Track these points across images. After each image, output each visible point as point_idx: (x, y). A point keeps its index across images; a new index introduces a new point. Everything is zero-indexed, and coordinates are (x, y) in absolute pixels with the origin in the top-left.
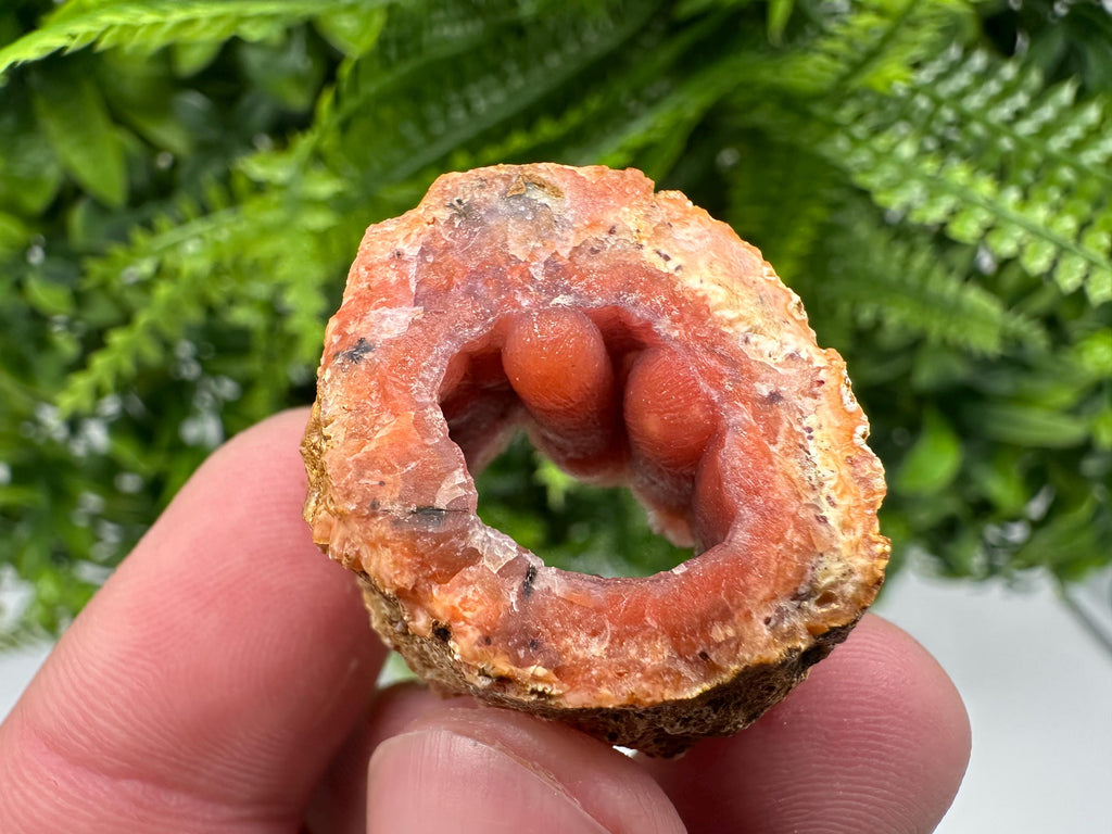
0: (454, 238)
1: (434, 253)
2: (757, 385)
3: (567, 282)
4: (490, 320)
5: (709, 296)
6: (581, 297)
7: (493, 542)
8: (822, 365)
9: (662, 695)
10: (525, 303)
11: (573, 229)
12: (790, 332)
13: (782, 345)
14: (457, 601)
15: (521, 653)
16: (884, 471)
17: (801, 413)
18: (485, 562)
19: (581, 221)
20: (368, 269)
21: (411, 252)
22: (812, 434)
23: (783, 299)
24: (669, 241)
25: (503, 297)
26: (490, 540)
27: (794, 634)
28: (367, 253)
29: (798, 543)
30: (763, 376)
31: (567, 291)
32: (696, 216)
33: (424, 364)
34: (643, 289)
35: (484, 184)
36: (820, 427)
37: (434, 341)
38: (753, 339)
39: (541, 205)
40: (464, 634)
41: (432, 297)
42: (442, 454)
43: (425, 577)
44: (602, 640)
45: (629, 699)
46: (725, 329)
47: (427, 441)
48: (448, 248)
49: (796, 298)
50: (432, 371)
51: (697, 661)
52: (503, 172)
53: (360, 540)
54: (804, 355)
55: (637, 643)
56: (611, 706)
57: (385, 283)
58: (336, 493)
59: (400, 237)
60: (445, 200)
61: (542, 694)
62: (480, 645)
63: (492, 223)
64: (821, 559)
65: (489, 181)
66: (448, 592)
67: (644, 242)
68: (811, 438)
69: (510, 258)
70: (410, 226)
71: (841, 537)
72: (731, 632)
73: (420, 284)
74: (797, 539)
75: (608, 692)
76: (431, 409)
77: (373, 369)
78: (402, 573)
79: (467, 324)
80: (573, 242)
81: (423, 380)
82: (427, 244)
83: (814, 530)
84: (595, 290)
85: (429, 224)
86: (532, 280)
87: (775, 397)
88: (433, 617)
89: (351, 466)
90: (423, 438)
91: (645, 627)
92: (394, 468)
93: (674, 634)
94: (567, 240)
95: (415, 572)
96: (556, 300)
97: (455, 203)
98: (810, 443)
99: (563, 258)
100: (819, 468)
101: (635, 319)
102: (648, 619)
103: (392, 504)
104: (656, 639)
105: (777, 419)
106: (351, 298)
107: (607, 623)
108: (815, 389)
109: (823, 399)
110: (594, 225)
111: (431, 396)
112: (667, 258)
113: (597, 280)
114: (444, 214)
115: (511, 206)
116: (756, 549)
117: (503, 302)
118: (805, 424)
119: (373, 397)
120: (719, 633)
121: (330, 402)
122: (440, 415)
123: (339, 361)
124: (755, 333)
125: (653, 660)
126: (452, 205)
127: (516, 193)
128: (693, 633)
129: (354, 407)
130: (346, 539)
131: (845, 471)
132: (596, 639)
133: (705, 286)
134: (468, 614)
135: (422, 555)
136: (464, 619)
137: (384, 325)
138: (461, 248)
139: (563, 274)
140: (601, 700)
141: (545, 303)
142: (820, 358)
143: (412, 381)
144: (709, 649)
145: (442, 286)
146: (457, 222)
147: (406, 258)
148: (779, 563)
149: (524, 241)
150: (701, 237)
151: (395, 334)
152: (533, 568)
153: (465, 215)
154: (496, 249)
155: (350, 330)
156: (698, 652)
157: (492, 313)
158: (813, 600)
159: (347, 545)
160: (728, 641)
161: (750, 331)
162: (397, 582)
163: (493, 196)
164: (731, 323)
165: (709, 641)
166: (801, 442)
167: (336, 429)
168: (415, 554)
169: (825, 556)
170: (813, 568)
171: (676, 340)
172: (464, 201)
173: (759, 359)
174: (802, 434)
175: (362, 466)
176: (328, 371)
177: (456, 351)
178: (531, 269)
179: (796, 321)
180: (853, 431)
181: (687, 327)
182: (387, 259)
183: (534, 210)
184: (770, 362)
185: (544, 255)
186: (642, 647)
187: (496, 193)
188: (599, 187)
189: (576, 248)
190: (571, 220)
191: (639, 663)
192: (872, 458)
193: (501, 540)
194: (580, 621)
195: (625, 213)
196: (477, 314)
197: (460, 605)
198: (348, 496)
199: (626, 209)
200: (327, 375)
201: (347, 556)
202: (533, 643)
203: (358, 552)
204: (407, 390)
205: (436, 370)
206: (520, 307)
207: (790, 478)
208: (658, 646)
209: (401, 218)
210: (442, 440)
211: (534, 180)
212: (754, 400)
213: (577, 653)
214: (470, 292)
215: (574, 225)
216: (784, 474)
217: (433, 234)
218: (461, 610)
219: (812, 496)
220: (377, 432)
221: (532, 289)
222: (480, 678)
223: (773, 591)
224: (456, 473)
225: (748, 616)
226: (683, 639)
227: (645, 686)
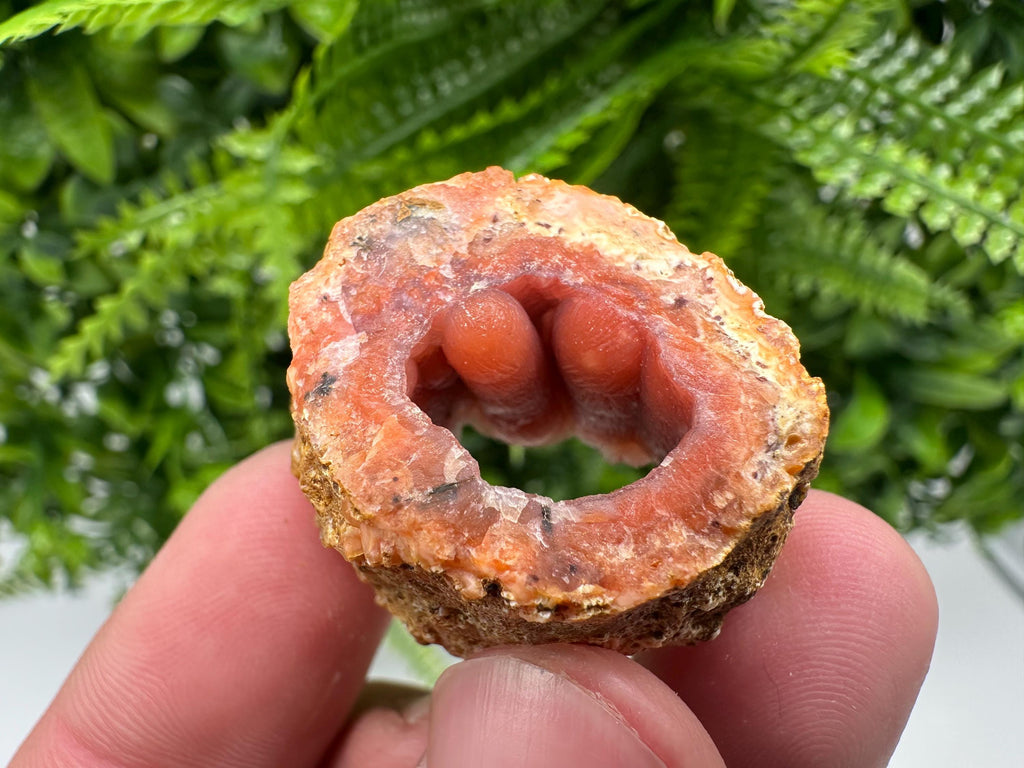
0: (367, 269)
1: (356, 286)
2: (662, 298)
3: (475, 272)
4: (426, 322)
5: (595, 243)
6: (492, 279)
7: (504, 498)
8: (705, 266)
9: (696, 569)
10: (449, 299)
11: (462, 229)
12: (668, 250)
13: (668, 262)
14: (497, 555)
15: (566, 579)
16: (790, 329)
17: (705, 307)
18: (503, 516)
19: (468, 221)
20: (303, 319)
21: (334, 292)
22: (722, 320)
23: (651, 228)
24: (544, 213)
25: (428, 300)
26: (501, 497)
27: (779, 480)
28: (298, 306)
29: (754, 404)
30: (664, 289)
31: (479, 278)
32: (557, 188)
33: (385, 375)
34: (540, 256)
35: (375, 219)
36: (725, 313)
37: (386, 355)
38: (643, 264)
39: (428, 219)
40: (513, 581)
41: (368, 320)
42: (435, 439)
43: (463, 544)
44: (627, 544)
45: (671, 583)
46: (618, 265)
47: (418, 433)
48: (365, 278)
49: (661, 224)
50: (394, 379)
51: (712, 531)
52: (387, 204)
53: (394, 534)
54: (688, 263)
55: (659, 535)
56: (658, 595)
57: (323, 325)
58: (359, 502)
59: (321, 284)
60: (348, 241)
61: (598, 607)
62: (530, 584)
63: (395, 246)
64: (775, 410)
65: (378, 215)
66: (484, 551)
67: (524, 220)
68: (722, 324)
69: (421, 269)
70: (326, 273)
71: (783, 389)
72: (730, 496)
73: (354, 314)
74: (751, 401)
75: (651, 584)
76: (408, 408)
77: (344, 396)
78: (442, 548)
79: (407, 332)
80: (466, 239)
81: (390, 388)
82: (347, 281)
83: (761, 390)
84: (502, 269)
85: (341, 265)
86: (447, 280)
87: (681, 302)
88: (480, 577)
89: (362, 475)
90: (413, 432)
91: (659, 519)
92: (399, 464)
93: (685, 516)
94: (461, 239)
95: (453, 543)
96: (473, 288)
97: (357, 241)
98: (724, 327)
99: (463, 255)
100: (740, 343)
101: (543, 281)
102: (659, 511)
103: (411, 492)
104: (672, 525)
105: (690, 317)
106: (298, 346)
107: (626, 528)
108: (709, 286)
109: (718, 291)
110: (479, 219)
111: (403, 398)
112: (548, 226)
113: (500, 261)
114: (351, 254)
115: (405, 228)
116: (723, 420)
117: (430, 304)
118: (713, 314)
119: (354, 416)
120: (720, 502)
121: (318, 435)
122: (417, 410)
123: (311, 399)
124: (643, 258)
125: (677, 543)
126: (355, 244)
127: (405, 217)
128: (699, 508)
129: (340, 431)
130: (378, 541)
131: (761, 339)
132: (622, 546)
133: (587, 237)
134: (509, 563)
135: (453, 526)
136: (508, 568)
137: (338, 356)
138: (377, 275)
139: (470, 266)
140: (647, 593)
141: (465, 293)
142: (701, 261)
143: (382, 392)
144: (718, 517)
145: (373, 310)
146: (365, 256)
147: (333, 299)
148: (745, 425)
149: (427, 251)
150: (567, 202)
151: (350, 360)
152: (546, 507)
153: (369, 248)
154: (407, 265)
155: (311, 370)
156: (710, 522)
157: (426, 316)
158: (782, 446)
159: (382, 546)
160: (730, 504)
161: (638, 259)
162: (440, 557)
163: (386, 225)
164: (620, 258)
165: (714, 509)
166: (717, 329)
167: (333, 455)
168: (447, 528)
169: (778, 406)
170: (773, 420)
171: (583, 284)
172: (364, 237)
173: (655, 278)
174: (713, 323)
175: (373, 471)
176: (305, 411)
177: (407, 356)
178: (441, 272)
179: (669, 241)
180: (751, 309)
181: (587, 273)
182: (318, 305)
183: (424, 224)
184: (664, 278)
185: (448, 258)
186: (664, 536)
187: (388, 222)
188: (471, 190)
189: (471, 244)
190: (457, 223)
191: (667, 550)
192: (776, 322)
193: (509, 494)
194: (602, 536)
195: (500, 203)
196: (413, 321)
197: (500, 557)
198: (370, 500)
199: (499, 199)
200: (306, 414)
201: (385, 555)
202: (572, 568)
203: (394, 547)
204: (382, 400)
205: (398, 377)
206: (446, 303)
207: (723, 356)
208: (675, 529)
209: (315, 268)
210: (429, 428)
211: (415, 202)
212: (666, 309)
213: (612, 562)
214: (399, 306)
215: (463, 226)
216: (718, 354)
217: (348, 272)
218: (503, 561)
219: (746, 365)
220: (371, 442)
221: (449, 287)
222: (541, 614)
223: (749, 449)
224: (453, 449)
225: (738, 476)
226: (694, 516)
227: (679, 566)
